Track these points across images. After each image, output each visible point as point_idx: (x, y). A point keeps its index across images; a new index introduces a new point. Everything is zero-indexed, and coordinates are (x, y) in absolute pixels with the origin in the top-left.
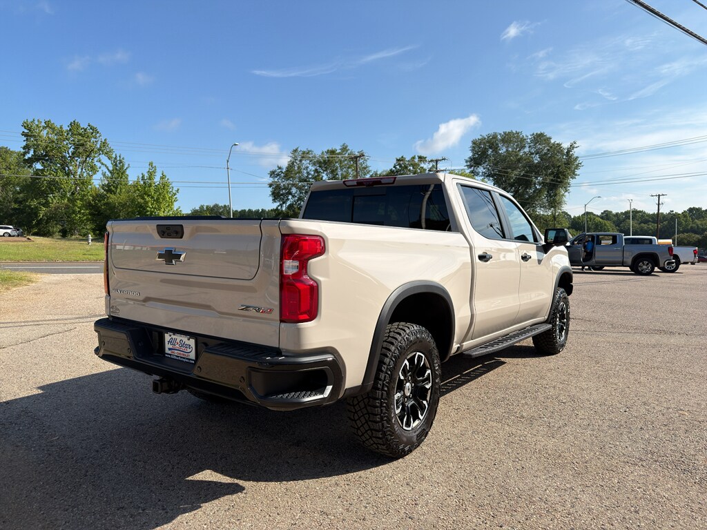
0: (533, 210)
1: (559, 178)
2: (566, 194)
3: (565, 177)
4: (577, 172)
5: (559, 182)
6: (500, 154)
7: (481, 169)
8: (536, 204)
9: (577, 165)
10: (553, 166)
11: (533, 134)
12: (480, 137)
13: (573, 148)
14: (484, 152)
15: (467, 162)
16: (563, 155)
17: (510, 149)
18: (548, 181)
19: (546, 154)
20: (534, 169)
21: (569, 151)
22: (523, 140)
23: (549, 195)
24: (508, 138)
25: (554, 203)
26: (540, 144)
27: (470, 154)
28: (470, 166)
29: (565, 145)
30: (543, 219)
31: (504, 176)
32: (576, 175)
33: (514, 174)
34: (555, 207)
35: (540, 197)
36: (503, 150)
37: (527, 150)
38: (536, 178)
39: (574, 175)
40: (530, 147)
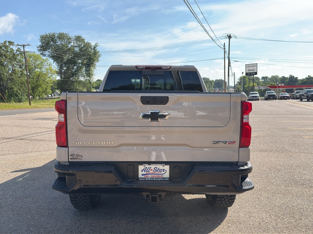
0: (78, 78)
1: (91, 61)
2: (95, 70)
3: (94, 61)
4: (99, 59)
5: (91, 63)
6: (58, 45)
7: (47, 53)
8: (79, 74)
9: (99, 56)
10: (88, 55)
11: (75, 36)
12: (45, 34)
13: (97, 46)
14: (48, 43)
15: (38, 47)
16: (91, 49)
17: (63, 43)
18: (85, 62)
19: (82, 48)
20: (77, 55)
21: (94, 48)
22: (70, 39)
23: (86, 71)
24: (62, 36)
25: (89, 74)
26: (79, 42)
27: (40, 44)
28: (39, 50)
29: (93, 44)
30: (83, 83)
31: (61, 57)
32: (99, 60)
33: (66, 58)
34: (89, 77)
35: (81, 71)
36: (59, 43)
37: (72, 44)
38: (78, 60)
39: (98, 61)
40: (74, 43)
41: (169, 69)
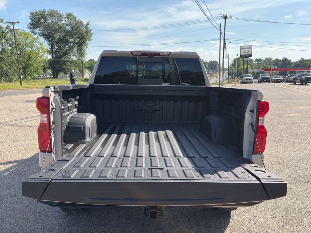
0: (70, 58)
1: (83, 40)
2: (87, 49)
3: (86, 40)
4: (92, 38)
5: (83, 42)
6: (48, 23)
7: (37, 31)
8: (71, 54)
9: (91, 34)
10: (80, 34)
11: (67, 14)
12: (35, 11)
13: (89, 24)
14: (38, 21)
15: (28, 25)
16: (83, 27)
17: (54, 21)
18: (77, 41)
19: (74, 26)
20: (69, 34)
21: (86, 26)
22: (61, 16)
23: (78, 50)
24: (52, 14)
25: (81, 54)
26: (71, 20)
27: (30, 21)
28: (30, 28)
29: (85, 22)
30: (75, 62)
31: (52, 36)
32: (91, 39)
33: (57, 36)
34: (81, 56)
35: (73, 50)
36: (50, 21)
37: (63, 22)
38: (70, 39)
40: (65, 21)
41: (168, 56)
